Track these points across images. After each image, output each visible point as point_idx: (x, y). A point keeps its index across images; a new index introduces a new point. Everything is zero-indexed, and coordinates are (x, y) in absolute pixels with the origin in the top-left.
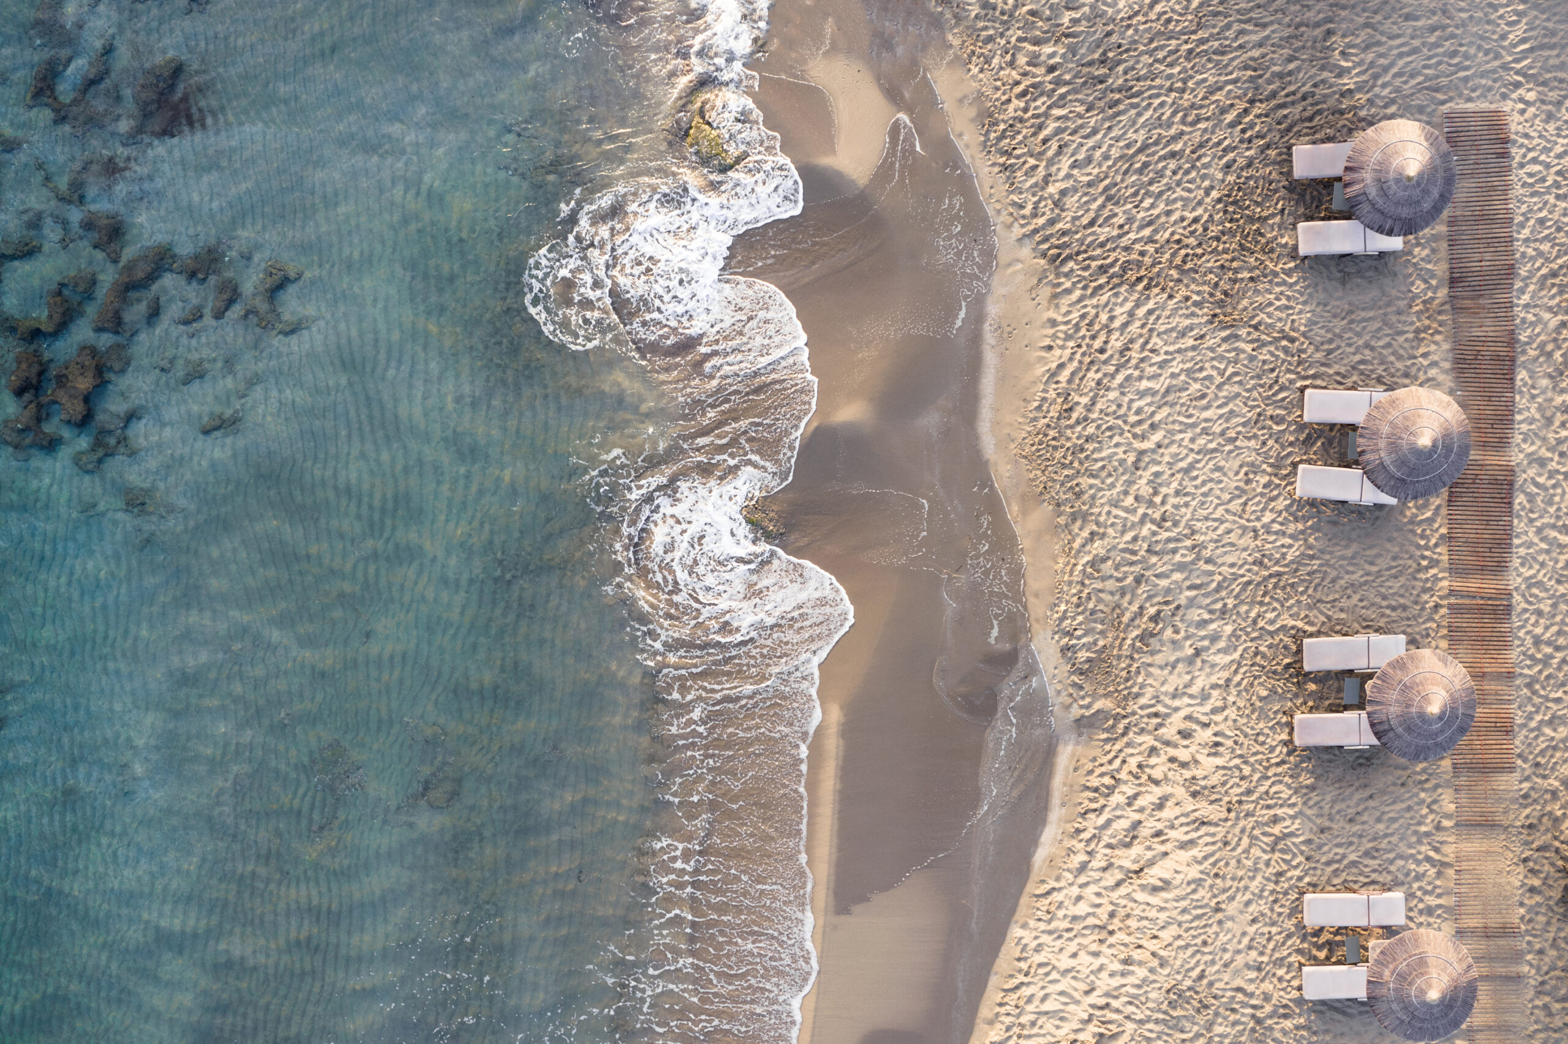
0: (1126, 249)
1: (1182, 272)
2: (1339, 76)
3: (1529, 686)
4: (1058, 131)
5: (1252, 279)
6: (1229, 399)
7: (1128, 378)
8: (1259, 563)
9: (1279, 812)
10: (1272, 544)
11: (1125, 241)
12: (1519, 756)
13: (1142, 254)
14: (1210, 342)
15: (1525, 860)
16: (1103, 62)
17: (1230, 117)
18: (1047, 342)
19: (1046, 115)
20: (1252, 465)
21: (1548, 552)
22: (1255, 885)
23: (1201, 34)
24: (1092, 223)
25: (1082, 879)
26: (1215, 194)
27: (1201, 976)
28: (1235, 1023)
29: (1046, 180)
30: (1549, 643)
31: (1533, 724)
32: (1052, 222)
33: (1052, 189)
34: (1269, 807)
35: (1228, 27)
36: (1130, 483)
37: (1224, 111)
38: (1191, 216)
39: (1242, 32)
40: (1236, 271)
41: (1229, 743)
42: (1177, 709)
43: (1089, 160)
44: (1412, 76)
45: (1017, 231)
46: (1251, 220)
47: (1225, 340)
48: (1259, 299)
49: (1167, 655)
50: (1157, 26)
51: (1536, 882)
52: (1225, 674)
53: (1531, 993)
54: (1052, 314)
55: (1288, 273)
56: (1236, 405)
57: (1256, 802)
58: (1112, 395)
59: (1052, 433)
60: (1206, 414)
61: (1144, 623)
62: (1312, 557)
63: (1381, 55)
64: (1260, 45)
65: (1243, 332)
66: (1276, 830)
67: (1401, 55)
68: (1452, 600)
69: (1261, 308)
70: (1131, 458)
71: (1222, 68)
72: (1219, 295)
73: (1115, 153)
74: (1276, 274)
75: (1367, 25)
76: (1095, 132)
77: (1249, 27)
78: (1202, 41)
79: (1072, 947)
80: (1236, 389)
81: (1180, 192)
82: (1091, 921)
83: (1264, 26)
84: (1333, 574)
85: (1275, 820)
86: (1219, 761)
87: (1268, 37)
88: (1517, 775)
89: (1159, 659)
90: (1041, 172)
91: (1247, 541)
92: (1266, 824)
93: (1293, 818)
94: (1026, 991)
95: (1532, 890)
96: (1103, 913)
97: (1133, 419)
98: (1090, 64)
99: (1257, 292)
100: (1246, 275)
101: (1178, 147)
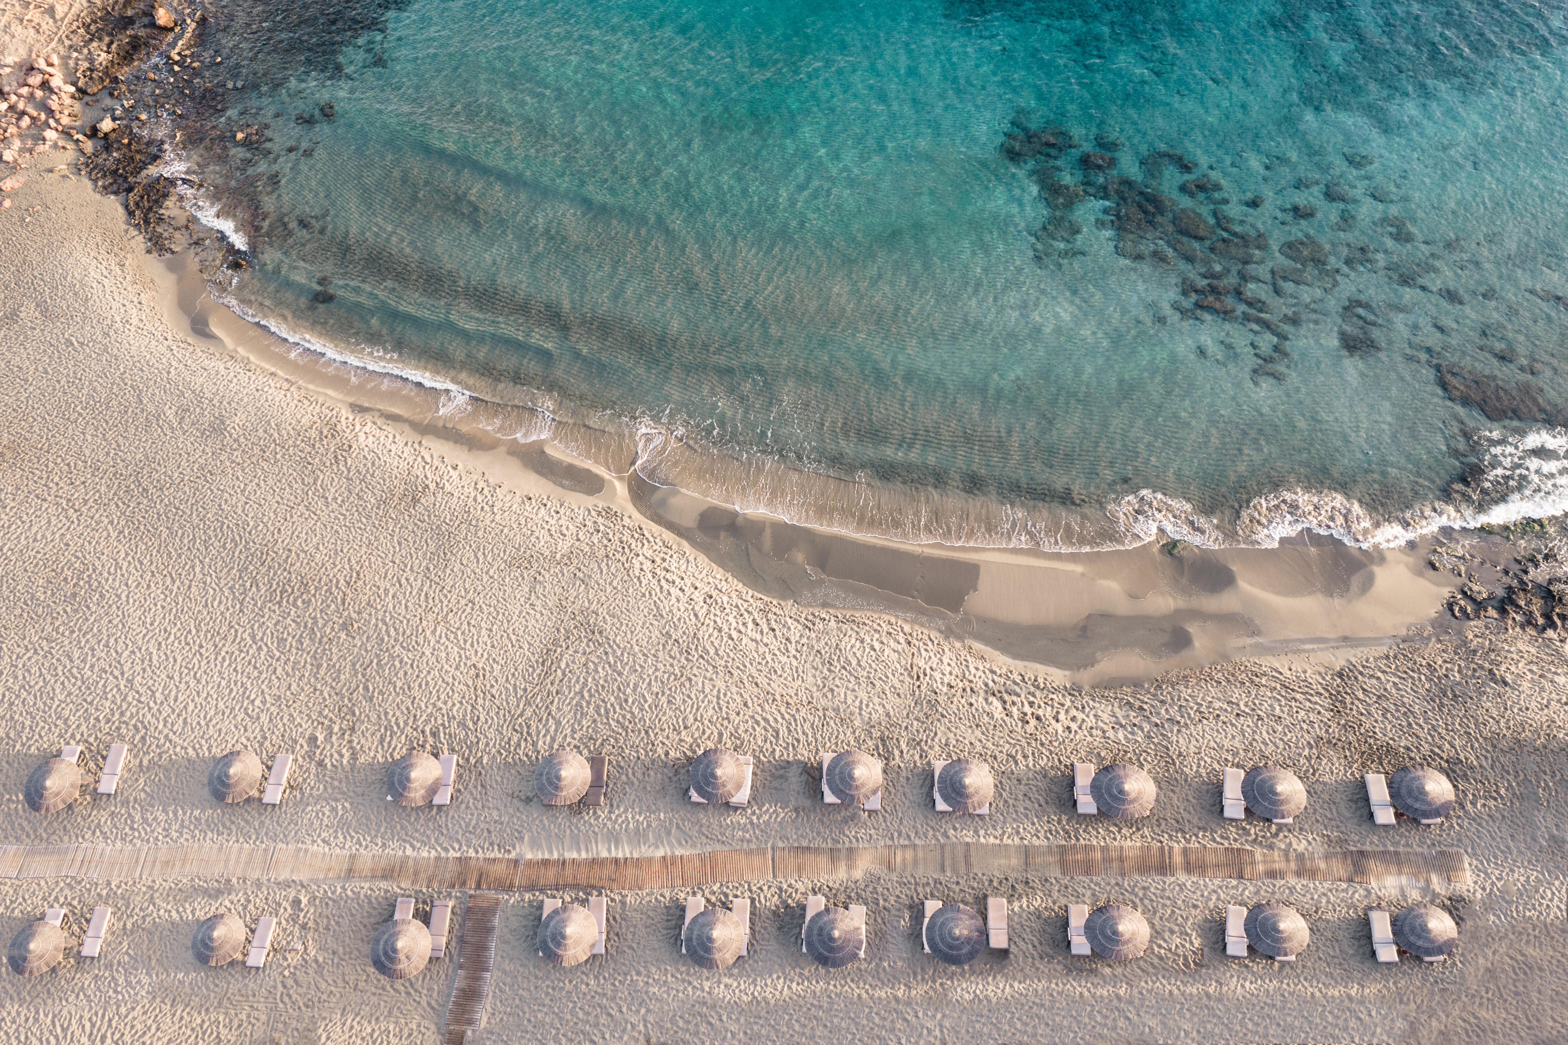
0: (1352, 703)
1: (1344, 726)
2: (1471, 803)
3: (1117, 884)
4: (1412, 678)
5: (1346, 757)
6: (1275, 744)
7: (1279, 700)
8: (1180, 754)
9: (1031, 758)
10: (1192, 760)
11: (1356, 702)
12: (1072, 878)
13: (1351, 709)
14: (1306, 735)
15: (1006, 879)
16: (1455, 696)
17: (1436, 750)
18: (1294, 669)
19: (1420, 673)
20: (1238, 753)
21: (1202, 896)
22: (989, 745)
23: (1481, 740)
24: (1364, 690)
25: (987, 672)
26: (1391, 742)
27: (943, 716)
28: (918, 731)
29: (1384, 672)
30: (1144, 895)
31: (1092, 886)
32: (1361, 673)
33: (1379, 674)
34: (1033, 754)
35: (1487, 751)
36: (1219, 699)
37: (1439, 748)
38: (1377, 730)
39: (1486, 758)
40: (1349, 749)
41: (1072, 736)
42: (1088, 716)
43: (1399, 689)
44: (1478, 837)
45: (1353, 660)
46: (1380, 758)
47: (1309, 743)
48: (1335, 759)
49: (1120, 713)
50: (1481, 720)
51: (995, 884)
52: (1112, 737)
53: (936, 876)
54: (1309, 671)
55: (1352, 774)
56: (1271, 747)
57: (1036, 748)
58: (1269, 694)
59: (1242, 668)
60: (1264, 733)
61: (1137, 704)
62: (1186, 780)
63: (1487, 822)
64: (1481, 766)
65: (1314, 751)
66: (1019, 757)
67: (1489, 831)
68: (1166, 848)
69: (1330, 760)
70: (1234, 700)
71: (1464, 747)
72: (1334, 741)
73: (1405, 700)
74: (1350, 768)
75: (1503, 817)
76: (1415, 692)
77: (1490, 761)
78: (1477, 739)
79: (953, 664)
80: (1281, 746)
81: (1389, 727)
82: (967, 673)
83: (1492, 769)
84: (1177, 790)
85: (1025, 757)
86: (1060, 732)
87: (1485, 769)
88: (1059, 876)
89: (1117, 710)
90: (1388, 670)
91: (1192, 749)
92: (1023, 752)
93: (1027, 766)
94: (930, 643)
95: (991, 881)
96: (971, 678)
97: (1257, 702)
98: (1453, 691)
99: (1339, 758)
100: (1348, 754)
101: (1414, 726)
